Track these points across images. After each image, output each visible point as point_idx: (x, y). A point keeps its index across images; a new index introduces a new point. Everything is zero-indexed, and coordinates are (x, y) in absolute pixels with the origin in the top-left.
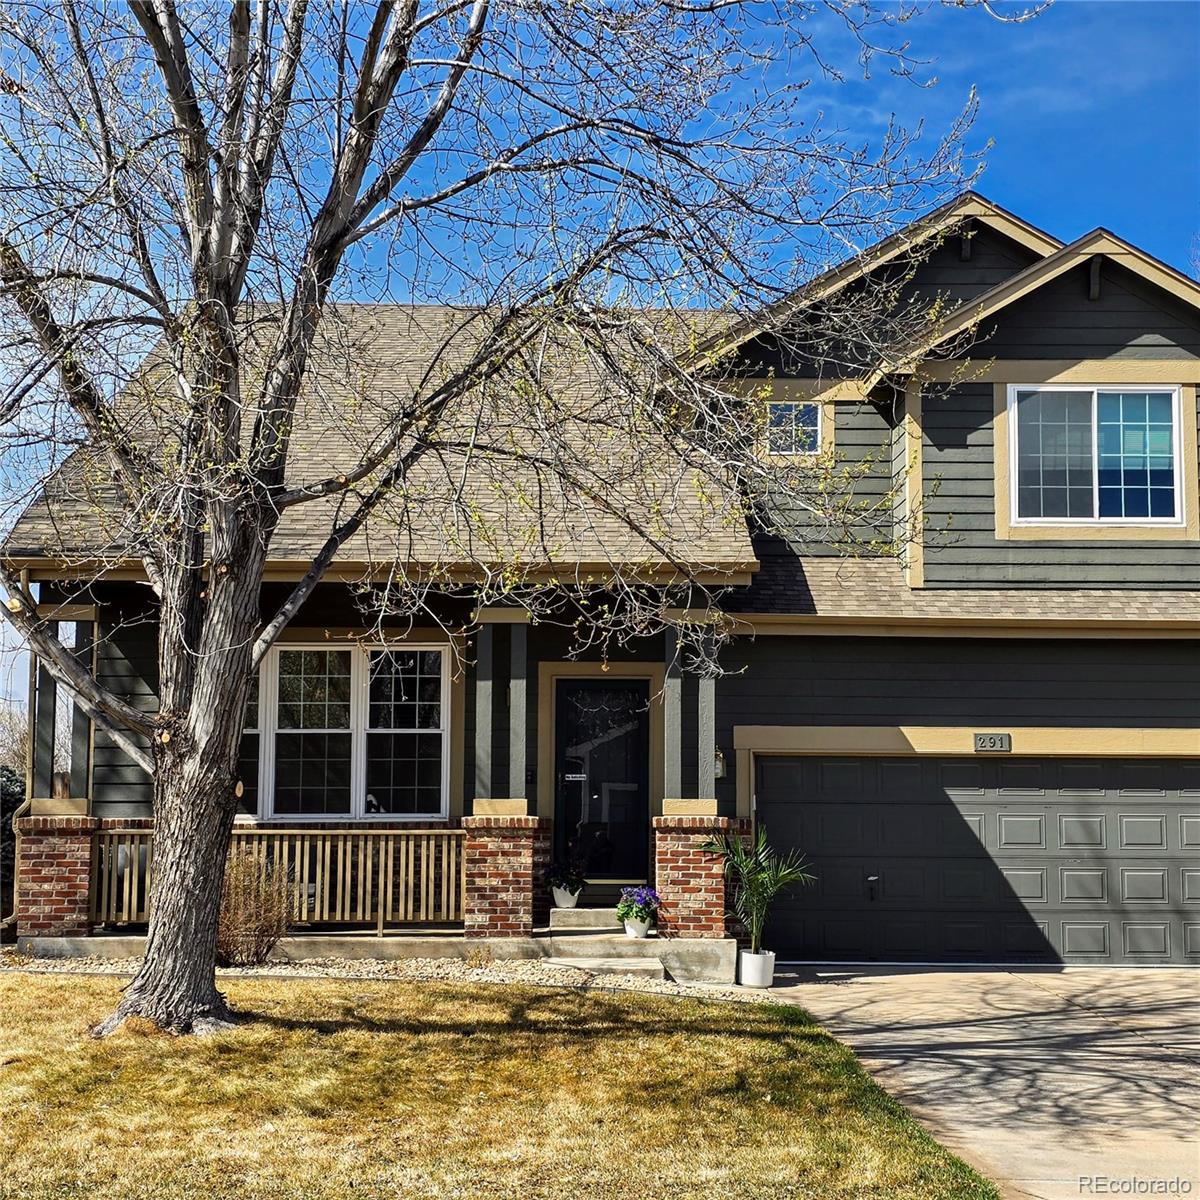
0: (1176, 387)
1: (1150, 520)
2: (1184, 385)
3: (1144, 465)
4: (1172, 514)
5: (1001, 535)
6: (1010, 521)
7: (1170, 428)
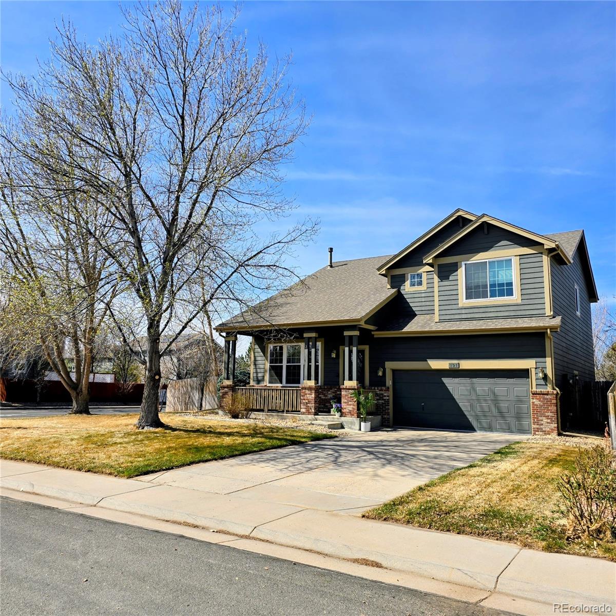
0: (513, 257)
1: (506, 298)
2: (515, 256)
3: (504, 281)
4: (513, 295)
5: (460, 305)
6: (463, 301)
7: (512, 269)
